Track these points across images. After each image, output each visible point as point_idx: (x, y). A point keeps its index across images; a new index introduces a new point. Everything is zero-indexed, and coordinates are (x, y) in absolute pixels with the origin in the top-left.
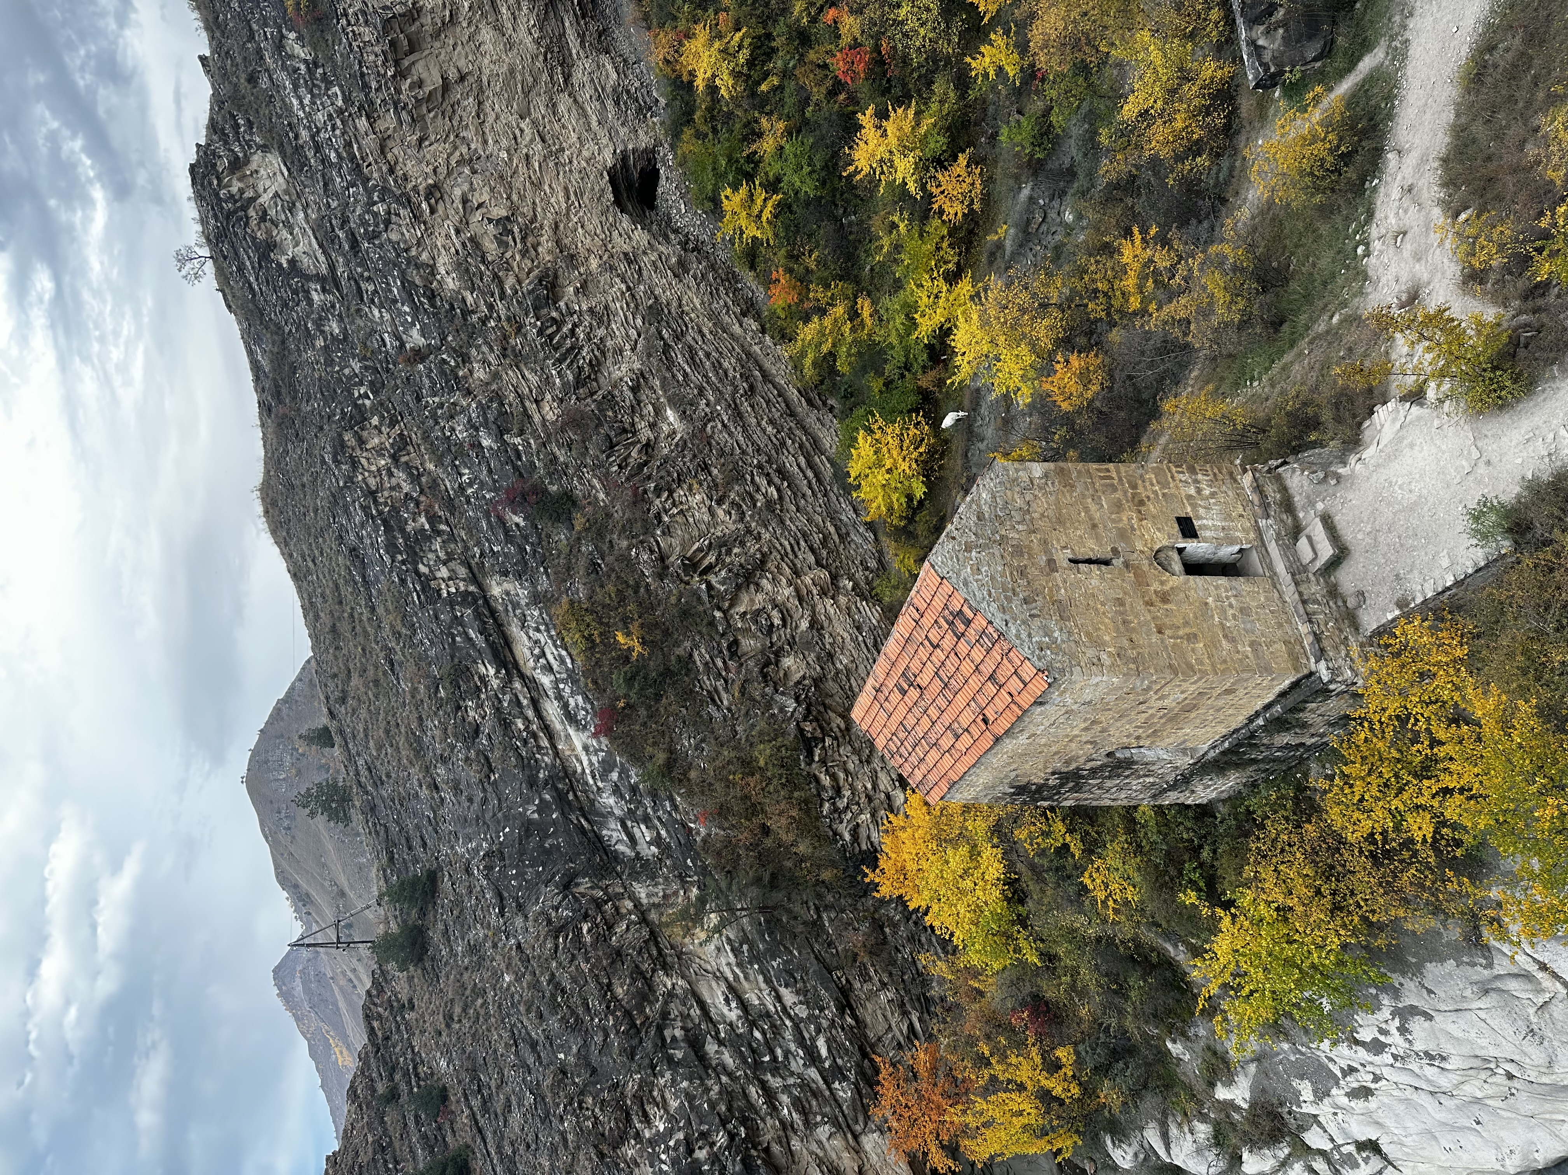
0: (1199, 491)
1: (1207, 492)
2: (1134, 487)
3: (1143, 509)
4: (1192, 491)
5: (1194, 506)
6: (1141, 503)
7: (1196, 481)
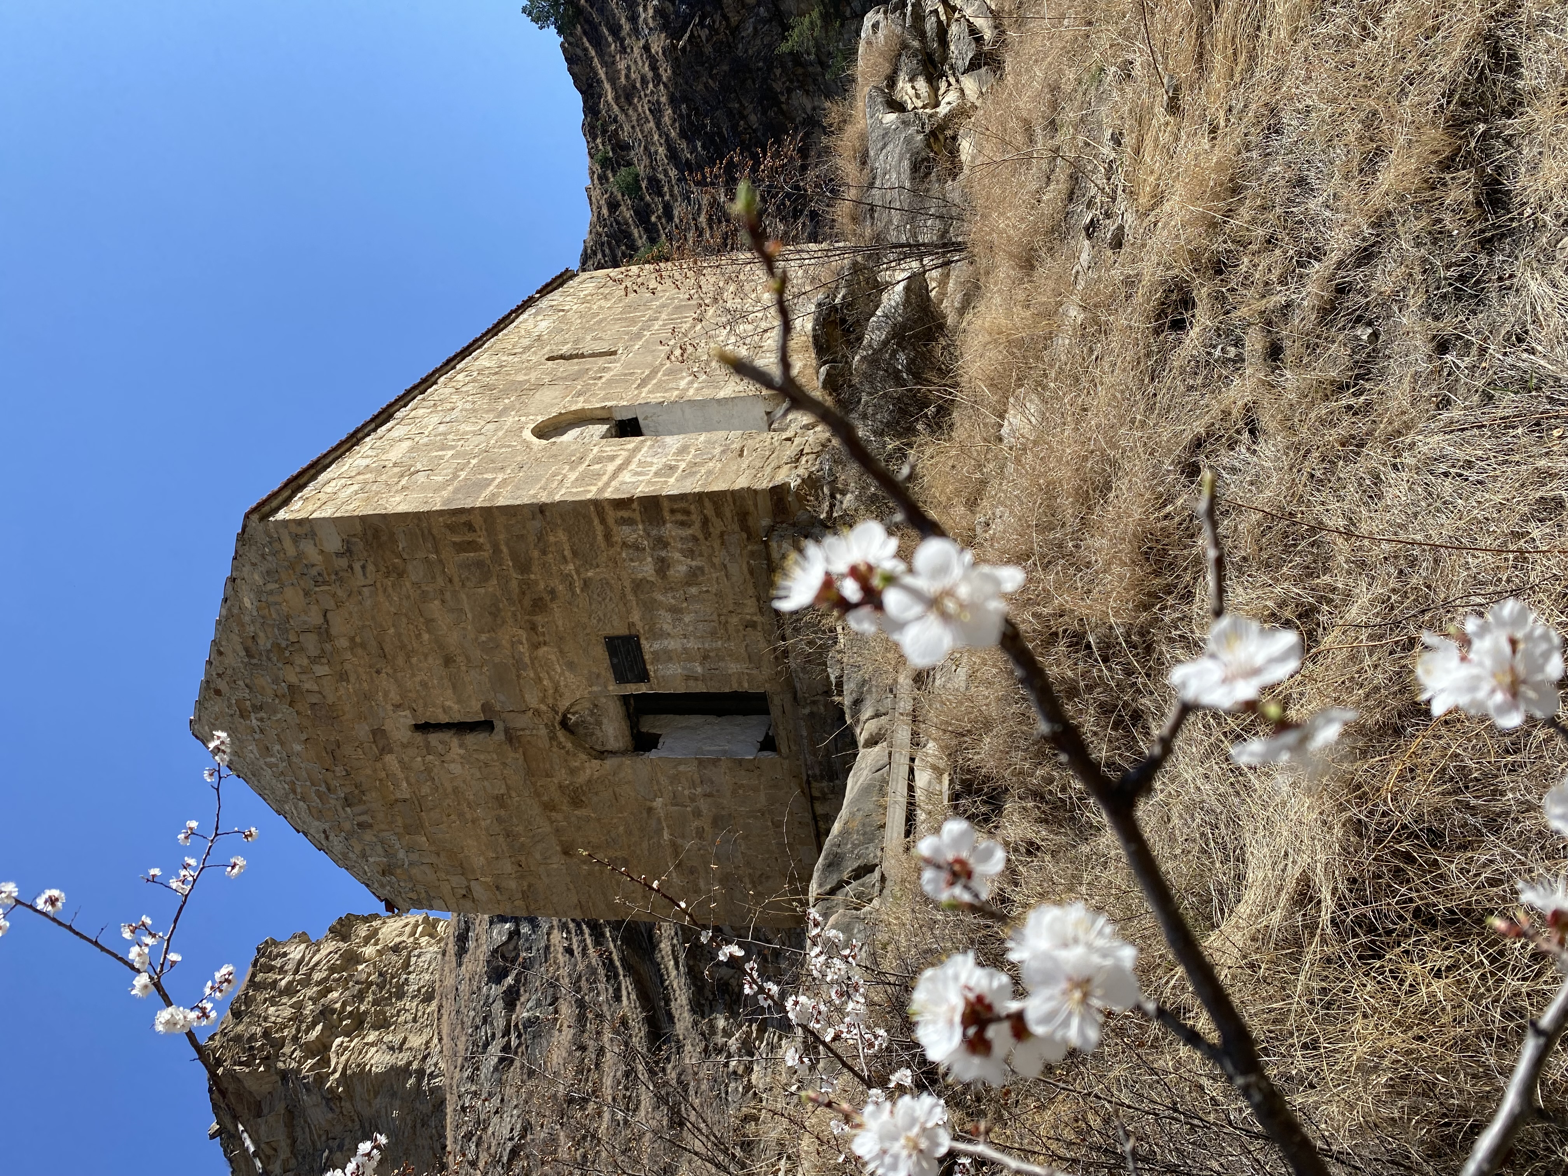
0: (662, 566)
1: (680, 568)
2: (524, 567)
3: (539, 619)
4: (647, 569)
5: (649, 607)
6: (539, 605)
7: (661, 543)
